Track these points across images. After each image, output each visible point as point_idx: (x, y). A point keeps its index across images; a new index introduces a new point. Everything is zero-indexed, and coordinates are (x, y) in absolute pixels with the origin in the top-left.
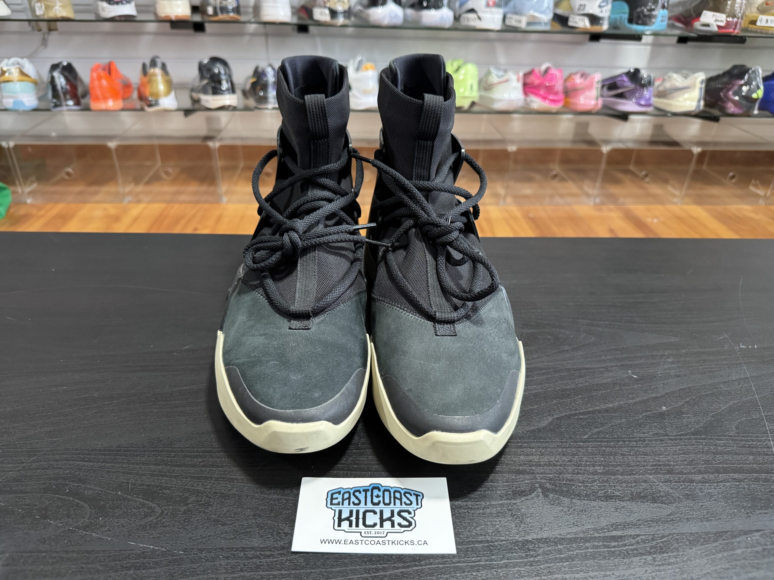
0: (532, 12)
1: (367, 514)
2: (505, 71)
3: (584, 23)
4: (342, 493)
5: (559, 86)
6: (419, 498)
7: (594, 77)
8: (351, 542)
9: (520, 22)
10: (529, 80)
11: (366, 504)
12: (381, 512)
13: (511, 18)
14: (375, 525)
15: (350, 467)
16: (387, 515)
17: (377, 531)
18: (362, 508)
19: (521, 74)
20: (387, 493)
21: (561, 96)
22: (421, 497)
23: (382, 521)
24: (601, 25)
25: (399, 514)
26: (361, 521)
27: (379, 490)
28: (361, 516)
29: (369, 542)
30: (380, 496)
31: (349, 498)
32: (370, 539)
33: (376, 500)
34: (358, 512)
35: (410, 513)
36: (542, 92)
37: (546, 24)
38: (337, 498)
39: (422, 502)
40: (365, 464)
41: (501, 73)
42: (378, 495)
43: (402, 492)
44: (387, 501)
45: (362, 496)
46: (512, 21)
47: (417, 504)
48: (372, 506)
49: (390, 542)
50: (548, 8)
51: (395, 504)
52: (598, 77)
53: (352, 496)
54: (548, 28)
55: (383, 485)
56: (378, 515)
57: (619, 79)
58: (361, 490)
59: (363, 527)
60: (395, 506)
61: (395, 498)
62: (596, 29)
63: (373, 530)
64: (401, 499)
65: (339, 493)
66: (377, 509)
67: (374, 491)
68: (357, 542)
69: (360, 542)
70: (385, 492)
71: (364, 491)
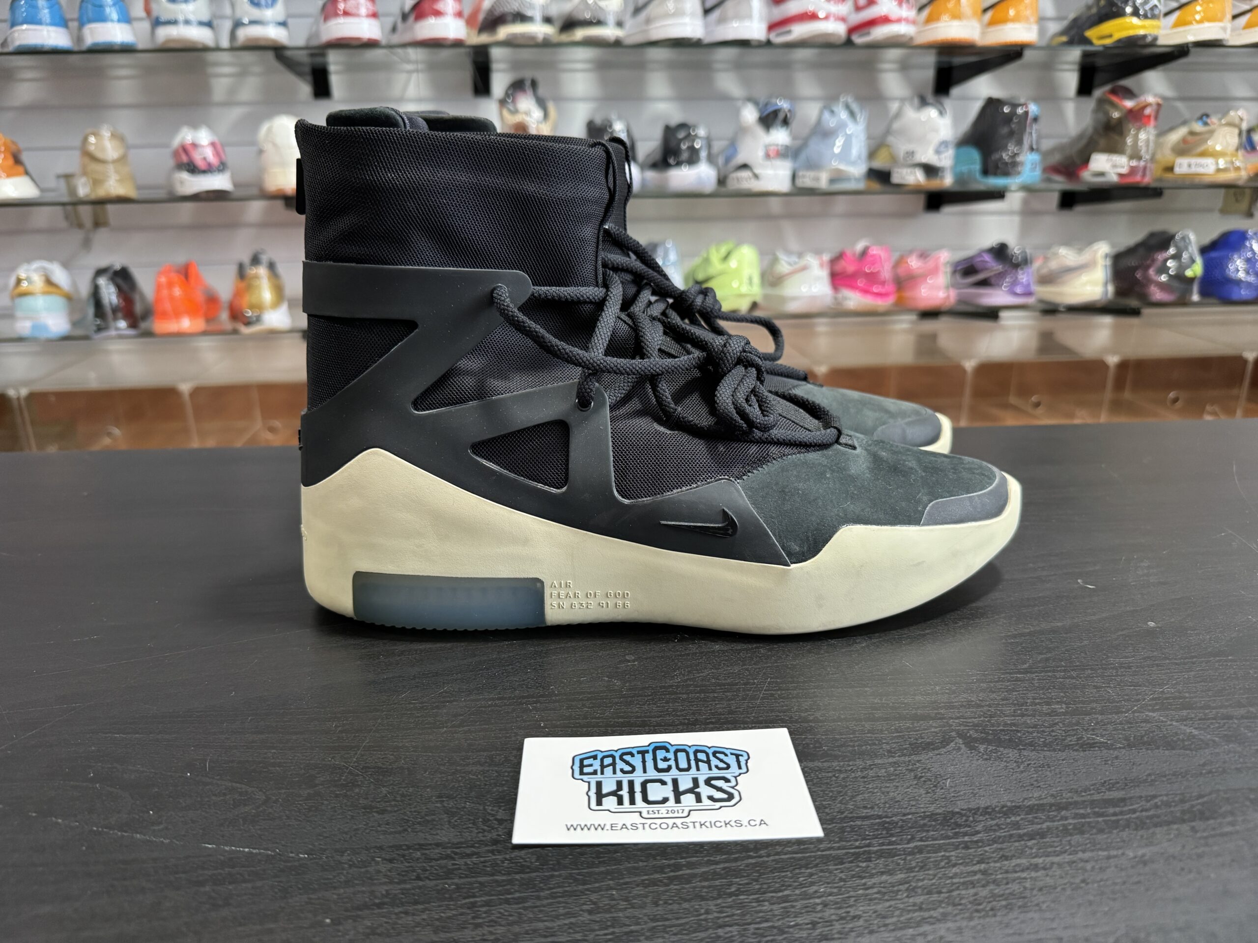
0: (835, 164)
1: (649, 785)
2: (800, 255)
3: (917, 177)
4: (599, 757)
5: (886, 273)
6: (742, 760)
7: (939, 257)
8: (624, 826)
9: (817, 179)
10: (839, 267)
11: (645, 771)
12: (675, 782)
13: (804, 176)
14: (665, 800)
15: (611, 722)
16: (685, 783)
17: (670, 809)
18: (638, 778)
19: (826, 257)
20: (682, 756)
21: (890, 287)
22: (746, 757)
23: (678, 795)
24: (942, 178)
25: (708, 782)
26: (638, 796)
27: (668, 751)
28: (638, 788)
29: (658, 826)
30: (670, 759)
31: (614, 764)
32: (659, 821)
33: (662, 765)
34: (631, 784)
35: (727, 780)
36: (861, 283)
37: (857, 180)
38: (591, 765)
39: (748, 764)
40: (637, 717)
41: (794, 259)
42: (665, 758)
43: (710, 752)
44: (683, 764)
45: (637, 761)
46: (807, 180)
47: (740, 768)
48: (656, 773)
49: (697, 825)
50: (859, 157)
51: (698, 769)
52: (946, 257)
53: (618, 760)
54: (861, 186)
55: (673, 744)
56: (670, 786)
57: (979, 259)
58: (634, 751)
59: (645, 805)
60: (698, 772)
61: (697, 761)
62: (935, 184)
63: (663, 809)
64: (708, 762)
65: (595, 757)
66: (667, 777)
67: (658, 752)
68: (635, 827)
69: (640, 826)
70: (679, 754)
71: (639, 752)
